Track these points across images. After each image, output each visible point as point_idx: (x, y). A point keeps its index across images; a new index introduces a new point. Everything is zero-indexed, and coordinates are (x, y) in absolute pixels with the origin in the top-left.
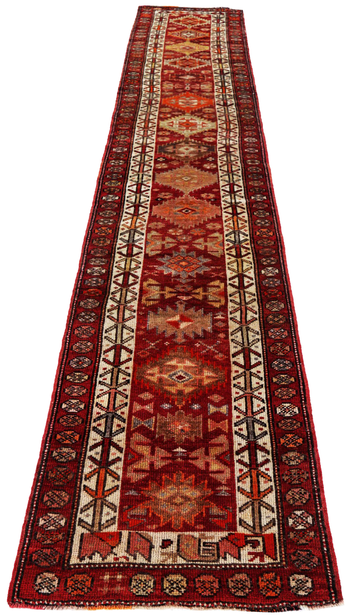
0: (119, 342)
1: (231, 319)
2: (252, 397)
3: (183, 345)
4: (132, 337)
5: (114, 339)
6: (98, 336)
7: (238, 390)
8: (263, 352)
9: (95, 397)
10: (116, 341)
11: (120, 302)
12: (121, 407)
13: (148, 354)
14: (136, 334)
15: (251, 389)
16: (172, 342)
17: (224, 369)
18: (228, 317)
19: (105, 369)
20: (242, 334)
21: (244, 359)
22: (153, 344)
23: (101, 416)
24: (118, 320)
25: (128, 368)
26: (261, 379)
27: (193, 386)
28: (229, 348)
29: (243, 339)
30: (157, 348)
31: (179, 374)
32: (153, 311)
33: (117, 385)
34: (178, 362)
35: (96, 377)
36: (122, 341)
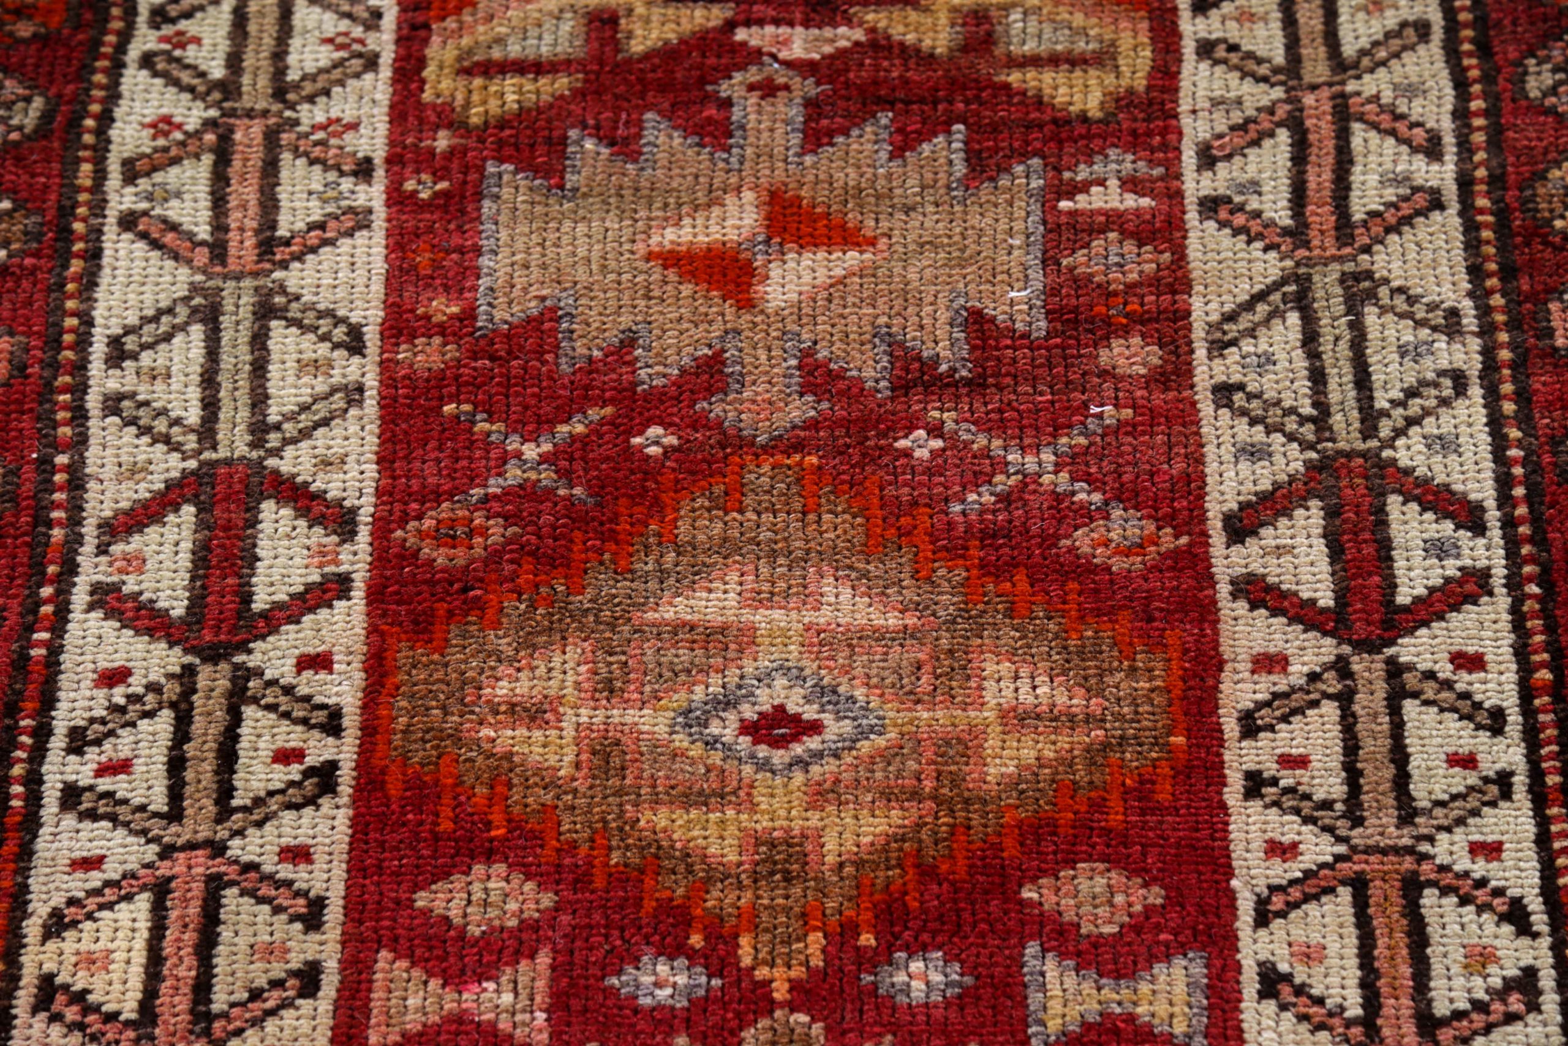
0: (234, 440)
1: (1211, 206)
2: (1412, 887)
3: (799, 446)
4: (355, 393)
5: (193, 416)
6: (48, 389)
7: (1289, 828)
8: (1504, 483)
9: (32, 928)
10: (207, 431)
11: (228, 88)
12: (260, 1003)
13: (497, 531)
14: (386, 366)
15: (1407, 813)
16: (699, 422)
17: (1156, 645)
18: (1180, 194)
19: (113, 677)
20: (1310, 339)
21: (1336, 551)
22: (530, 452)
24: (218, 250)
25: (320, 662)
26: (1496, 722)
27: (888, 796)
28: (1200, 461)
29: (1318, 377)
30: (566, 475)
31: (765, 699)
32: (526, 164)
33: (224, 809)
34: (758, 600)
35: (39, 753)
36: (259, 430)
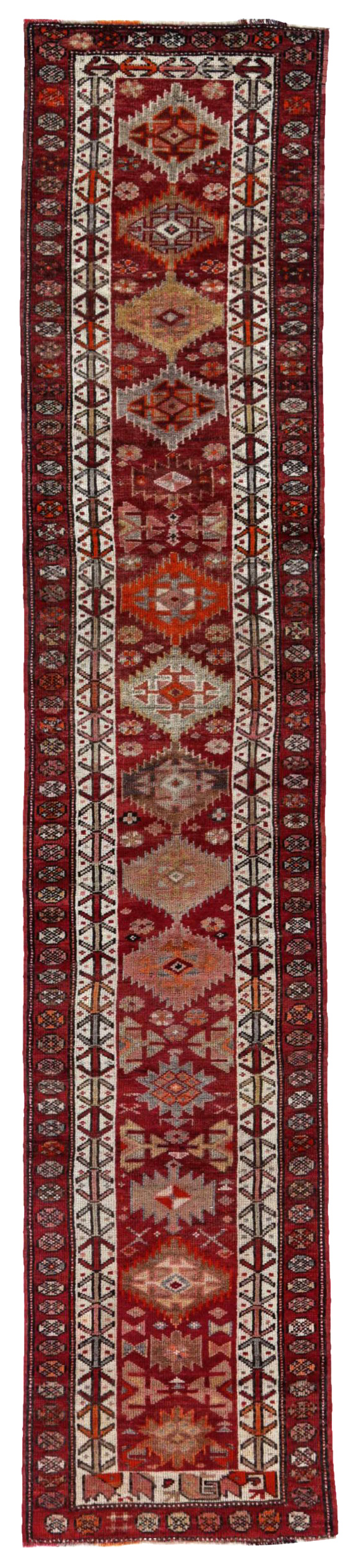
0: (96, 1233)
1: (241, 1189)
2: (260, 1311)
3: (178, 1235)
4: (113, 1224)
5: (90, 1228)
6: (69, 1223)
7: (244, 1302)
8: (279, 1244)
9: (77, 1315)
10: (92, 1232)
11: (90, 1164)
12: (107, 1327)
13: (135, 1250)
14: (117, 1219)
15: (261, 1299)
16: (164, 1231)
17: (229, 1271)
18: (235, 1188)
19: (83, 1275)
20: (254, 1217)
21: (255, 1256)
22: (139, 1236)
23: (86, 1341)
24: (91, 1196)
25: (111, 1273)
26: (274, 1285)
27: (191, 1297)
28: (236, 1238)
29: (254, 1223)
30: (145, 1240)
31: (174, 1280)
32: (136, 1181)
33: (100, 1298)
34: (172, 1263)
35: (74, 1287)
36: (100, 1231)
